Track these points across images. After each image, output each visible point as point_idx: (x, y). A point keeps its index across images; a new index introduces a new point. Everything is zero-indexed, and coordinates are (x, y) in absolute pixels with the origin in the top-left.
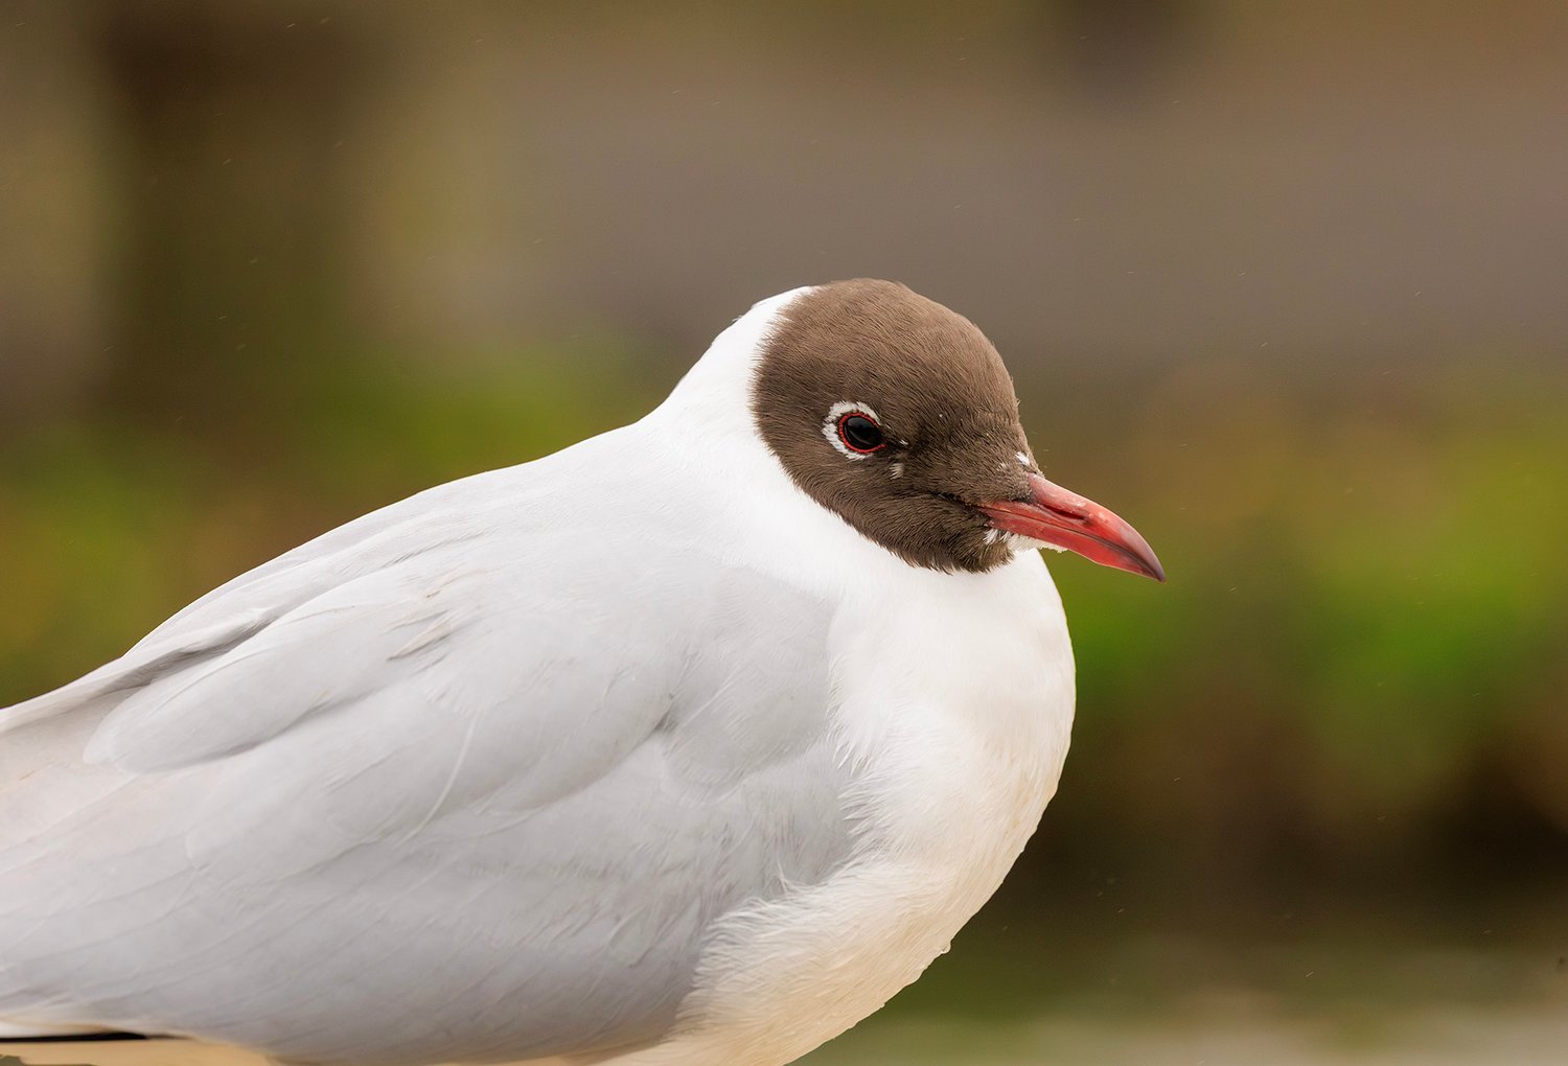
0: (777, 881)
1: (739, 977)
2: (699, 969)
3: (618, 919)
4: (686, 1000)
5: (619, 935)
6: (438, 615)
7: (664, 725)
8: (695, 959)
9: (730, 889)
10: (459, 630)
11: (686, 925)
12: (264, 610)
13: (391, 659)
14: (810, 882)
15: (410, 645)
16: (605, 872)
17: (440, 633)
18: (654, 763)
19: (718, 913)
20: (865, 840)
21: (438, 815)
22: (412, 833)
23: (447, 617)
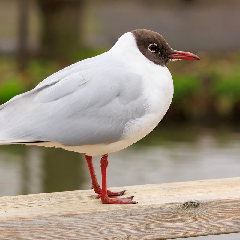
0: (134, 117)
1: (129, 131)
2: (124, 130)
3: (112, 123)
4: (122, 135)
5: (112, 126)
6: (84, 80)
7: (118, 95)
8: (123, 129)
9: (128, 119)
10: (88, 82)
11: (122, 124)
12: (58, 79)
13: (78, 86)
14: (139, 117)
15: (81, 84)
16: (110, 117)
17: (85, 82)
18: (117, 101)
19: (126, 122)
20: (147, 111)
21: (86, 109)
22: (82, 111)
23: (86, 80)
